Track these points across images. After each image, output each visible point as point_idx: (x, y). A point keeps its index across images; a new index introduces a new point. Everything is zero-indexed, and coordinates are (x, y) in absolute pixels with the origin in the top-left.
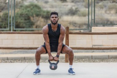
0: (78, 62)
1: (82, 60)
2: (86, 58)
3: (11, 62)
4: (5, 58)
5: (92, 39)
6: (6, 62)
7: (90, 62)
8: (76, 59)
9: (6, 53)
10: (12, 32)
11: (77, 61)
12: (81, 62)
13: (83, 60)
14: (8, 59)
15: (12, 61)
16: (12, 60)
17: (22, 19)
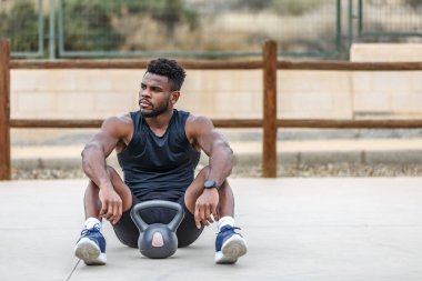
0: (310, 176)
1: (326, 169)
2: (340, 162)
3: (56, 177)
4: (30, 161)
5: (352, 91)
6: (36, 177)
7: (358, 176)
8: (301, 166)
9: (32, 144)
10: (52, 60)
11: (306, 174)
12: (323, 176)
13: (330, 166)
14: (41, 165)
15: (58, 173)
16: (58, 169)
17: (80, 26)
